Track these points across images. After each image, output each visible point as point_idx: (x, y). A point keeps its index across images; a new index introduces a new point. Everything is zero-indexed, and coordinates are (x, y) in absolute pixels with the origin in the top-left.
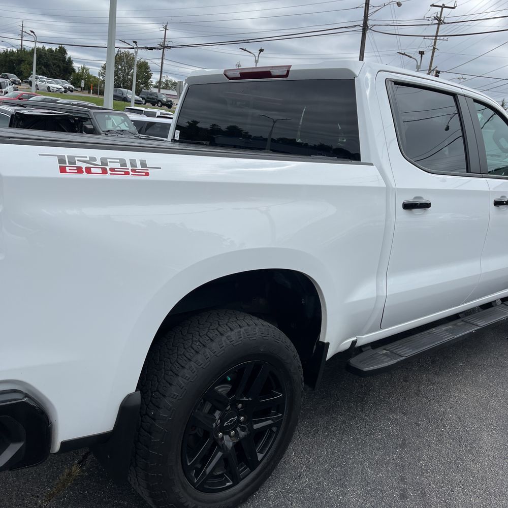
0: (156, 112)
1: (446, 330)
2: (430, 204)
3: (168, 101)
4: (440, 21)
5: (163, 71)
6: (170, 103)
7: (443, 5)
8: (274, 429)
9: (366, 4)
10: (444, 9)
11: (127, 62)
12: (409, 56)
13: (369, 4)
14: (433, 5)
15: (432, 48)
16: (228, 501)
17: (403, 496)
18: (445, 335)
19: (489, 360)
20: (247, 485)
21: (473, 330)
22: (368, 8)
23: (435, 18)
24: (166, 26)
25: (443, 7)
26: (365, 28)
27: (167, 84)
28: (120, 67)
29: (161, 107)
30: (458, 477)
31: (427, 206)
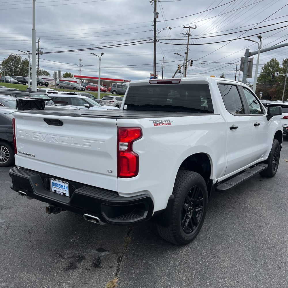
0: (45, 90)
1: (243, 176)
2: (237, 127)
3: (46, 82)
4: (189, 35)
5: (39, 65)
6: (47, 84)
7: (190, 27)
8: (201, 211)
9: (154, 29)
10: (190, 29)
11: (16, 61)
12: (180, 55)
13: (156, 29)
14: (185, 27)
15: (187, 48)
16: (192, 237)
17: (245, 231)
18: (244, 177)
19: (256, 188)
20: (196, 232)
21: (252, 175)
22: (156, 31)
23: (187, 34)
24: (39, 40)
25: (190, 28)
26: (155, 41)
27: (40, 72)
28: (12, 64)
29: (42, 86)
30: (260, 224)
31: (236, 128)
